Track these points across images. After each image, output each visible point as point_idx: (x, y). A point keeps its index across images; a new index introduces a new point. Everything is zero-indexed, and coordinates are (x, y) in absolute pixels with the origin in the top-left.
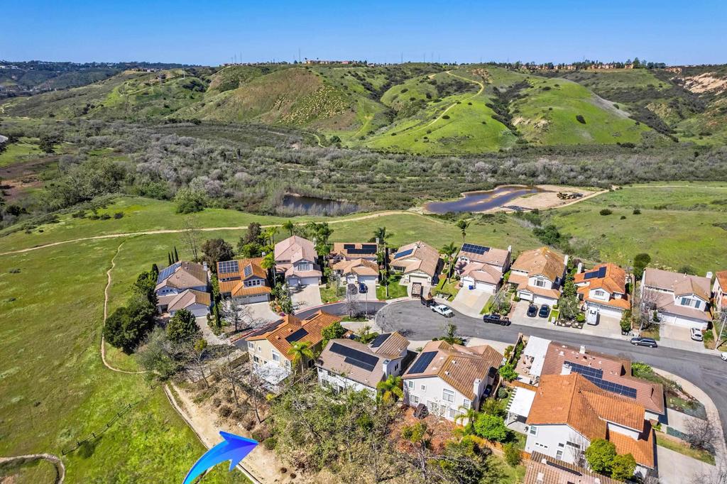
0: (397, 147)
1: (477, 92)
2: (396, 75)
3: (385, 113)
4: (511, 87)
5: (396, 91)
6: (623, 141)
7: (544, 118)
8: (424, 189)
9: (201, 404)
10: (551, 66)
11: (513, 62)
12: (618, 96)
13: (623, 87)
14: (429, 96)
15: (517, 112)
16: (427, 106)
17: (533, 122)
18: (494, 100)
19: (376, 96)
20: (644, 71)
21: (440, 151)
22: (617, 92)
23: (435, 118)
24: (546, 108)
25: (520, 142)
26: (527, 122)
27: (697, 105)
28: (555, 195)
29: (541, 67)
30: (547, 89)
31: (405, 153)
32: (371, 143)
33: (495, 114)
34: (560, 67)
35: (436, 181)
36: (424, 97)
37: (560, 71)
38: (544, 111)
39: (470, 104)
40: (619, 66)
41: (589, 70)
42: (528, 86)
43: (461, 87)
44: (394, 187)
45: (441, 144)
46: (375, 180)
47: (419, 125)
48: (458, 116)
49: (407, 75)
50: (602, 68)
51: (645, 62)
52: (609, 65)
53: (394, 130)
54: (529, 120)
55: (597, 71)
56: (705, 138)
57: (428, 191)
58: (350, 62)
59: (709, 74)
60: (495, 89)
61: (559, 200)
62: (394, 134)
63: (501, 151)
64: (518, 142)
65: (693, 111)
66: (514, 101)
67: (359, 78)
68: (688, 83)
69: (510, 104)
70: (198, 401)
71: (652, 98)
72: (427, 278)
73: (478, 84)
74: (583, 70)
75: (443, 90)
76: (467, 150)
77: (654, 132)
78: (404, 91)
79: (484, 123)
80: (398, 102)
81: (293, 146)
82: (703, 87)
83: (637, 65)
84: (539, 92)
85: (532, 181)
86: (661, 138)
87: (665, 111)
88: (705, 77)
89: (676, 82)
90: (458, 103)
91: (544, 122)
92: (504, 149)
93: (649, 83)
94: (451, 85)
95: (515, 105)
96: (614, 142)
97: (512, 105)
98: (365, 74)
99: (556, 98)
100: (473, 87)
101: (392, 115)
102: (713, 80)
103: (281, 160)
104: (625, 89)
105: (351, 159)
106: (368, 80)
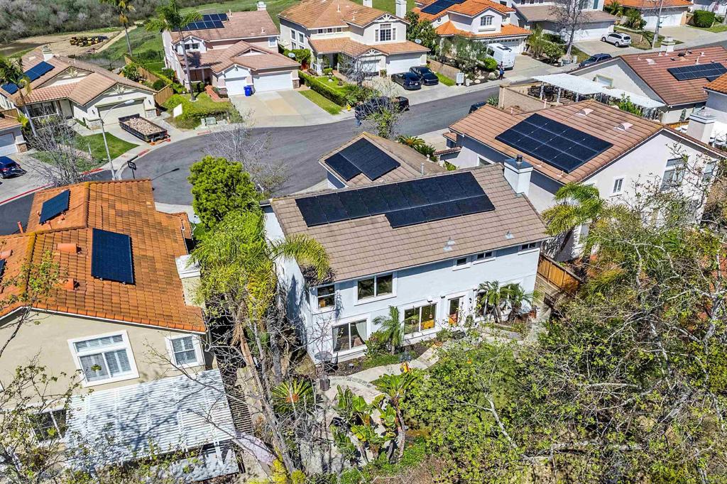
28: (65, 44)
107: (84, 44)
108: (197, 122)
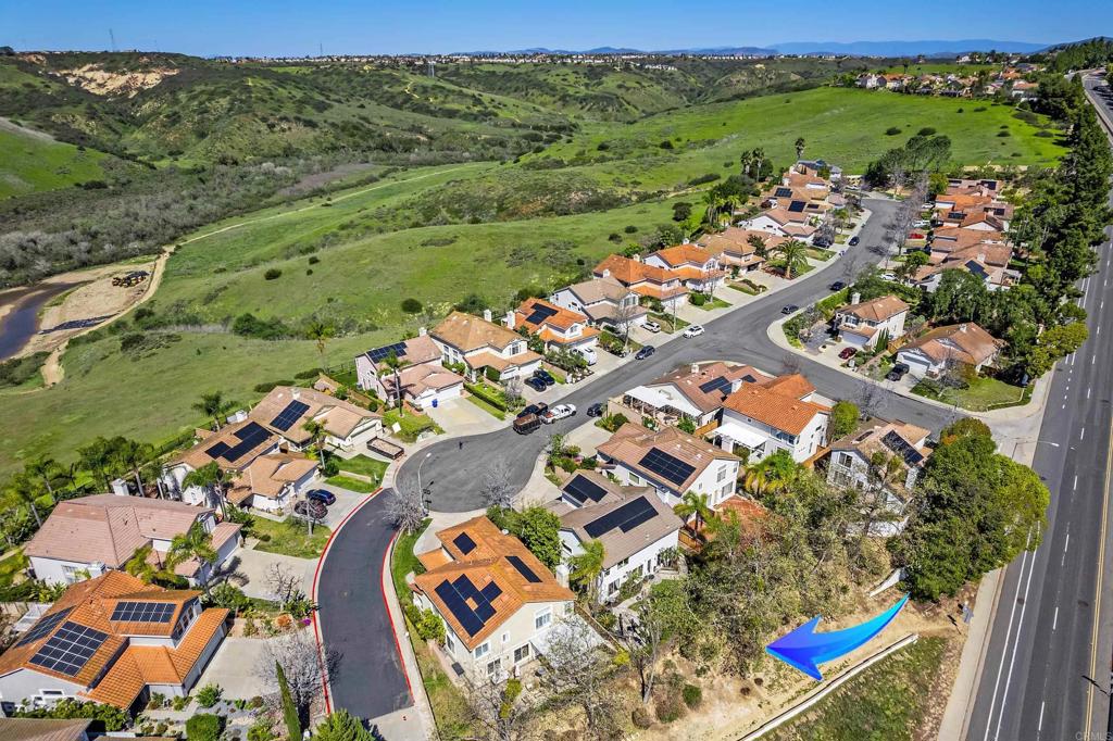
28: (107, 284)
59: (95, 66)
65: (122, 122)
68: (71, 79)
71: (48, 105)
77: (114, 158)
82: (99, 85)
85: (27, 277)
86: (130, 166)
87: (88, 125)
89: (52, 78)
93: (22, 82)
107: (129, 285)
108: (414, 437)
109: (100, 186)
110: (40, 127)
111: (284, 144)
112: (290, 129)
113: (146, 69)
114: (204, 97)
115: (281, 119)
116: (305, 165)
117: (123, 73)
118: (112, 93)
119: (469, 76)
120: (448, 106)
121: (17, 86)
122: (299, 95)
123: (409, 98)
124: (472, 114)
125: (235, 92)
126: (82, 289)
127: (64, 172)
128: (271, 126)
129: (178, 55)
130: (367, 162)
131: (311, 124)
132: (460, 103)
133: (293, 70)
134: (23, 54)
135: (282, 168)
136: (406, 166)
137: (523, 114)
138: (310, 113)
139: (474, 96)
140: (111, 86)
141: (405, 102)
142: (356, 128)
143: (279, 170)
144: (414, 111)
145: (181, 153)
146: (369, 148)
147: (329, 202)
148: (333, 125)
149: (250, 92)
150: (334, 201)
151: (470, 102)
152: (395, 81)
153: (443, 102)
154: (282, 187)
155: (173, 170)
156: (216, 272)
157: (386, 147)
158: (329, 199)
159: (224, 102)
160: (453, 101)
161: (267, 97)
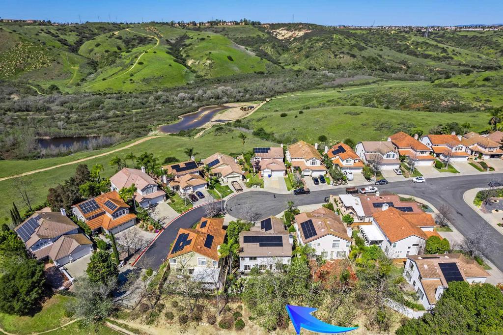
0: (111, 89)
1: (156, 43)
2: (86, 32)
3: (88, 64)
4: (177, 39)
5: (90, 45)
6: (258, 70)
7: (208, 59)
8: (150, 118)
9: (156, 323)
10: (194, 24)
11: (169, 21)
12: (242, 42)
13: (244, 36)
14: (119, 48)
15: (188, 56)
16: (122, 55)
17: (201, 63)
18: (170, 49)
19: (74, 49)
20: (251, 27)
21: (146, 88)
22: (241, 39)
23: (132, 65)
24: (208, 52)
25: (198, 77)
26: (197, 63)
27: (284, 46)
28: (239, 109)
29: (188, 24)
30: (203, 39)
31: (119, 93)
32: (86, 87)
33: (175, 58)
34: (200, 24)
35: (156, 111)
36: (116, 49)
37: (201, 27)
38: (206, 55)
39: (155, 52)
40: (236, 23)
41: (219, 26)
42: (189, 38)
43: (143, 41)
44: (127, 119)
45: (145, 83)
46: (109, 116)
47: (121, 70)
48: (149, 61)
49: (94, 32)
50: (227, 24)
51: (250, 20)
52: (231, 22)
53: (101, 76)
54: (198, 61)
55: (224, 26)
56: (296, 65)
57: (155, 118)
58: (35, 22)
59: (284, 28)
60: (167, 41)
61: (242, 112)
62: (104, 79)
63: (188, 84)
64: (196, 77)
65: (283, 50)
66: (183, 48)
67: (53, 35)
68: (275, 33)
69: (181, 51)
70: (150, 322)
71: (261, 43)
72: (239, 176)
73: (153, 38)
74: (216, 26)
75: (130, 43)
76: (165, 86)
77: (271, 63)
78: (98, 45)
79: (170, 65)
80: (95, 54)
81: (12, 96)
82: (283, 36)
83: (246, 23)
84: (198, 42)
85: (219, 102)
86: (276, 67)
87: (271, 51)
88: (282, 30)
89: (269, 33)
90: (146, 52)
91: (209, 62)
92: (189, 82)
93: (257, 34)
94: (134, 39)
95: (185, 51)
96: (252, 71)
97: (183, 52)
98: (57, 32)
99: (211, 45)
100: (151, 40)
101: (94, 65)
102: (286, 32)
103: (9, 110)
104: (245, 38)
105: (79, 102)
106: (62, 37)
107: (245, 110)
108: (251, 186)
109: (262, 73)
110: (254, 50)
111: (338, 64)
112: (343, 57)
113: (300, 30)
114: (314, 41)
115: (341, 53)
116: (342, 74)
117: (292, 31)
118: (286, 39)
119: (449, 38)
120: (426, 53)
121: (255, 35)
122: (353, 42)
123: (408, 47)
124: (438, 57)
125: (326, 40)
126: (231, 109)
127: (253, 67)
128: (336, 56)
129: (313, 24)
130: (371, 75)
131: (353, 56)
132: (434, 51)
133: (358, 32)
134: (264, 24)
135: (331, 74)
136: (389, 79)
137: (469, 58)
138: (355, 51)
139: (443, 48)
140: (287, 36)
141: (405, 49)
142: (373, 59)
143: (329, 74)
144: (408, 54)
145: (297, 63)
146: (376, 69)
147: (341, 91)
148: (363, 57)
149: (333, 40)
150: (344, 90)
151: (440, 51)
152: (404, 38)
153: (425, 50)
154: (326, 81)
155: (291, 70)
156: (274, 111)
157: (384, 70)
158: (342, 89)
159: (321, 44)
160: (431, 50)
161: (339, 43)
